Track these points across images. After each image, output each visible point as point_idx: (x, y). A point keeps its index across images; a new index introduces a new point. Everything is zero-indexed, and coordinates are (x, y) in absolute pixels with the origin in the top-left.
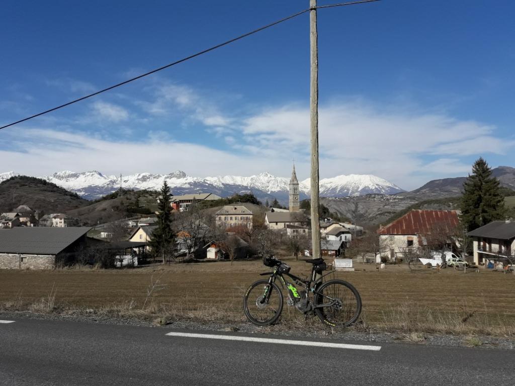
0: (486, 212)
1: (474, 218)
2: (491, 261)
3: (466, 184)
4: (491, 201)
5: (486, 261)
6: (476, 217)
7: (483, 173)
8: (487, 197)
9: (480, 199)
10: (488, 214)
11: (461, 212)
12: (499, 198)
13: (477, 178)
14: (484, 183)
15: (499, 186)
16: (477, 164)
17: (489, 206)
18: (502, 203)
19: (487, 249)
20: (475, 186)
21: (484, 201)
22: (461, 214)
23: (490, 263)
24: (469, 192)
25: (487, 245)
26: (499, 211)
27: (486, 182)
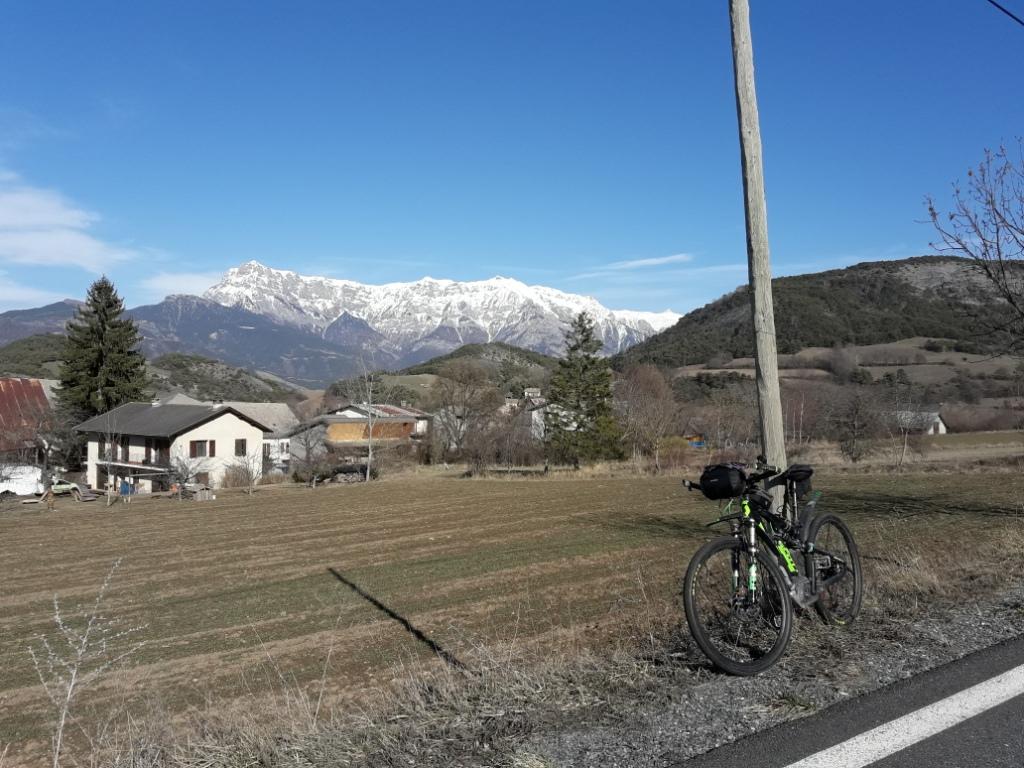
0: (112, 384)
1: (88, 397)
2: (127, 479)
3: (71, 326)
4: (122, 363)
5: (116, 480)
6: (92, 394)
7: (108, 307)
8: (114, 355)
9: (101, 358)
10: (116, 388)
11: (59, 382)
12: (138, 359)
13: (97, 316)
14: (108, 328)
15: (137, 336)
16: (96, 289)
17: (117, 373)
18: (142, 368)
19: (119, 457)
20: (92, 331)
21: (107, 361)
22: (61, 388)
23: (125, 484)
24: (77, 342)
25: (120, 449)
26: (135, 383)
27: (113, 327)
